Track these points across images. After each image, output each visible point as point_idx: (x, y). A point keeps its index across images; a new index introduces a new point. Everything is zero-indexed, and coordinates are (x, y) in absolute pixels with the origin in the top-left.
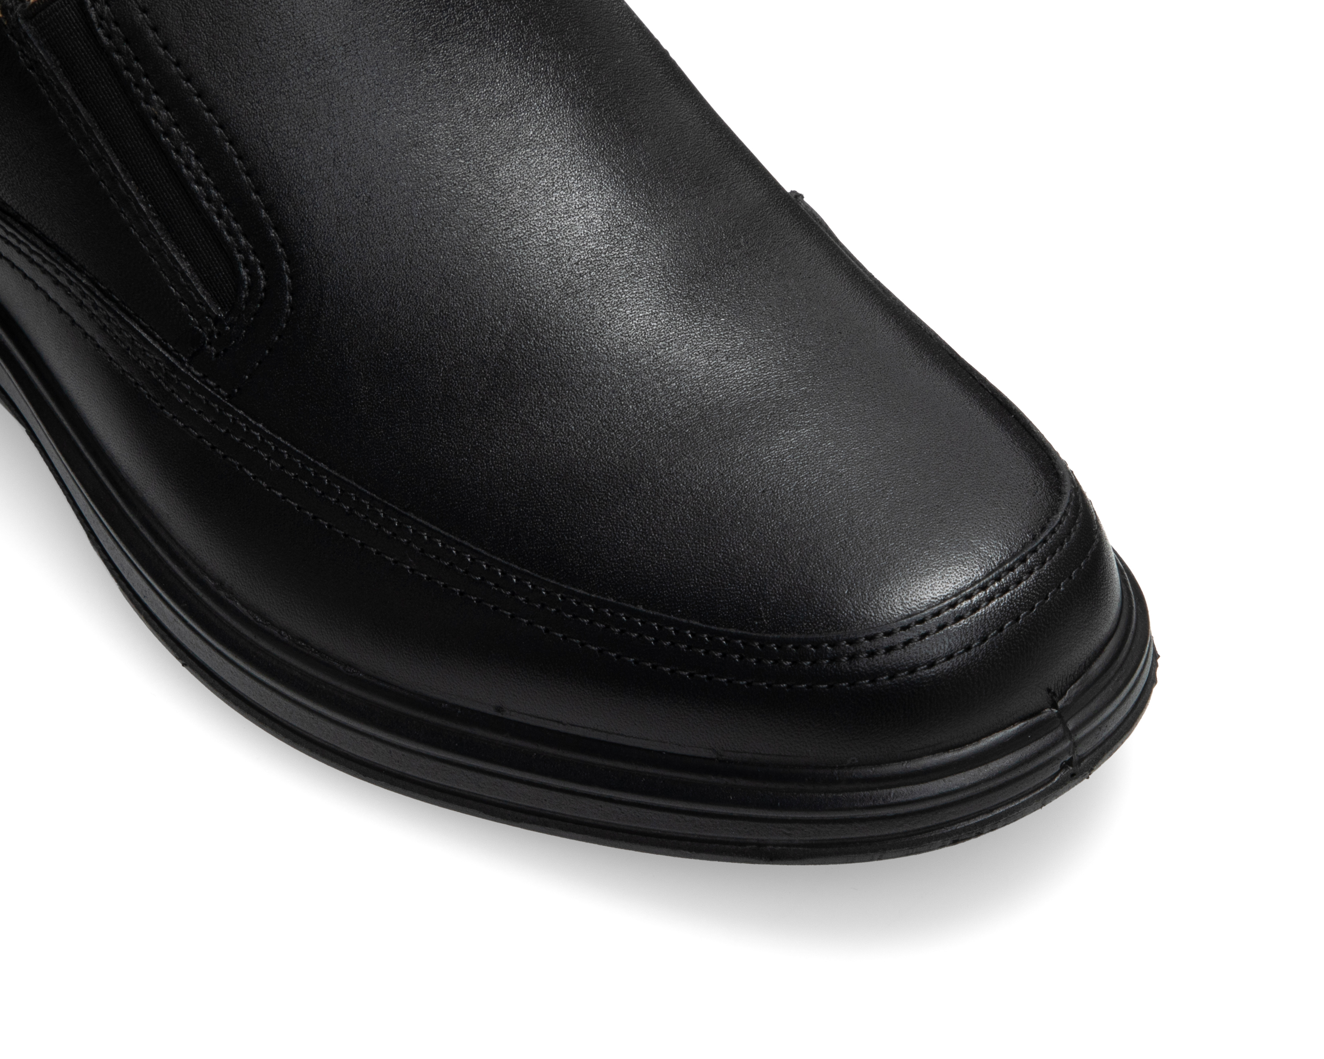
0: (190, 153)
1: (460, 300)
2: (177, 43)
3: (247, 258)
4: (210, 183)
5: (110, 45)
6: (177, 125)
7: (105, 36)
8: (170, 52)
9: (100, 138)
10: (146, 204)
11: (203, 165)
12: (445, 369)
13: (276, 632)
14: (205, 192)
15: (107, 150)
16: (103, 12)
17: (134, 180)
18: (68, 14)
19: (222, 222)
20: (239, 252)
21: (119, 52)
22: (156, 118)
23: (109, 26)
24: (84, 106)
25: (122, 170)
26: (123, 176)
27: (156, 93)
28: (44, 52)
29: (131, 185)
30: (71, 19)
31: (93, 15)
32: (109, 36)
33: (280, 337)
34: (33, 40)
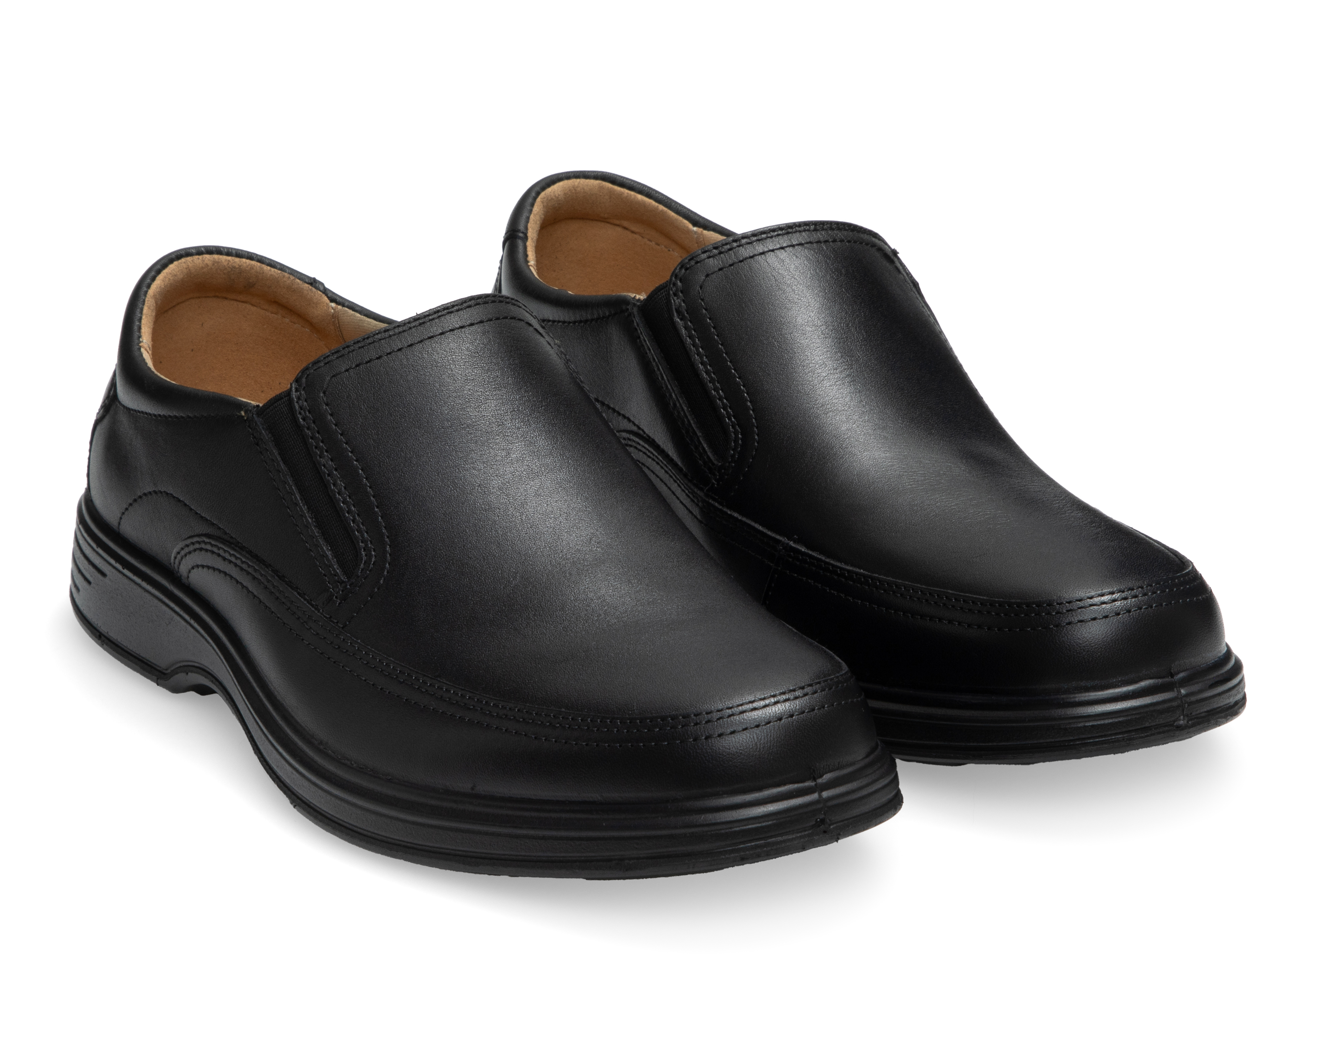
0: (341, 485)
1: (490, 567)
2: (343, 422)
3: (366, 545)
4: (351, 502)
5: (304, 424)
6: (336, 470)
7: (302, 419)
8: (338, 428)
9: (291, 480)
10: (312, 518)
11: (348, 492)
12: (474, 603)
13: (349, 763)
14: (347, 508)
15: (293, 488)
16: (303, 405)
17: (307, 506)
18: (282, 409)
19: (355, 525)
20: (362, 542)
21: (308, 428)
22: (324, 466)
23: (305, 413)
24: (284, 464)
25: (301, 499)
26: (300, 502)
27: (327, 451)
28: (265, 432)
29: (305, 508)
30: (284, 412)
31: (297, 407)
32: (304, 419)
33: (378, 589)
34: (260, 425)
